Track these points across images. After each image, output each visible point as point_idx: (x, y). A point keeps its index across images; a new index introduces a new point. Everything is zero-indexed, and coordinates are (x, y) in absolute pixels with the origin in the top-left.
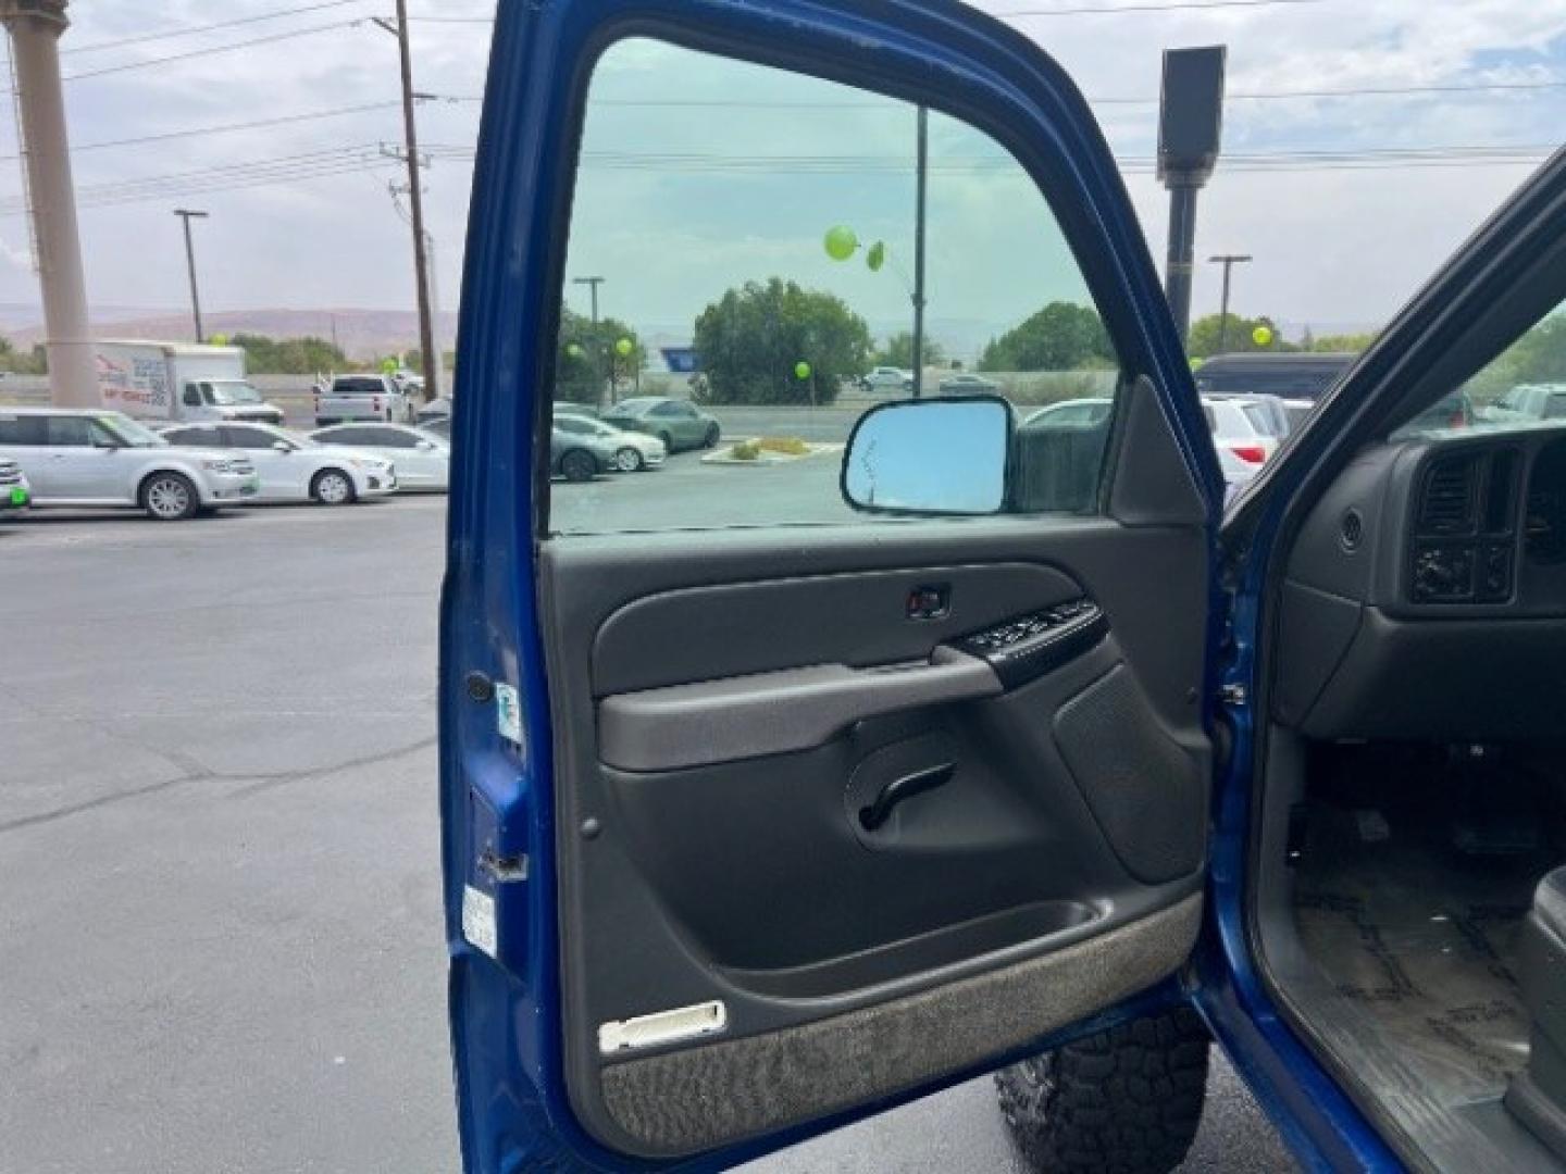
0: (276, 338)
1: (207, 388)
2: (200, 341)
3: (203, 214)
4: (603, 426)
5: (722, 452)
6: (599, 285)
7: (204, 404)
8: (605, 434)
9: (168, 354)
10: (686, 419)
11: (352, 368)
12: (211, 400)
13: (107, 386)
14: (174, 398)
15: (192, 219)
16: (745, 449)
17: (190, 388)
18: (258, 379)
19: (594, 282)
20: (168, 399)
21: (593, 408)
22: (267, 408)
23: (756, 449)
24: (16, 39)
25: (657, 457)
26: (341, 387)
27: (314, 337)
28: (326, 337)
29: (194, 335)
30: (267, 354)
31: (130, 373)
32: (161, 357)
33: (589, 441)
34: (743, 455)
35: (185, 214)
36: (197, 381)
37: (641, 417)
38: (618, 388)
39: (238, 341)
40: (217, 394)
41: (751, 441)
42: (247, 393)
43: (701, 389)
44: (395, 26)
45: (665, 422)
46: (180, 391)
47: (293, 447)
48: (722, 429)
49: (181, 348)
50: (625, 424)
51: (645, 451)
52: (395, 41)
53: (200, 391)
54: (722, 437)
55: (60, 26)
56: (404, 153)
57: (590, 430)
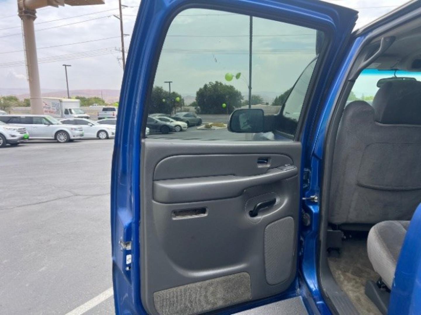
0: (87, 97)
1: (70, 110)
2: (69, 98)
3: (70, 66)
4: (171, 120)
5: (202, 126)
6: (171, 83)
7: (70, 114)
8: (172, 122)
9: (61, 101)
10: (193, 118)
11: (106, 105)
12: (71, 113)
13: (45, 109)
14: (62, 113)
15: (67, 67)
16: (208, 125)
17: (66, 110)
18: (82, 108)
19: (169, 82)
20: (61, 113)
21: (169, 115)
22: (86, 115)
23: (211, 126)
24: (23, 21)
25: (185, 128)
26: (105, 110)
27: (97, 97)
28: (100, 97)
29: (67, 97)
30: (84, 101)
31: (51, 106)
32: (59, 102)
33: (168, 123)
34: (208, 127)
35: (66, 66)
36: (68, 108)
37: (182, 117)
38: (176, 110)
39: (77, 98)
40: (73, 111)
41: (210, 124)
42: (81, 111)
43: (198, 110)
44: (119, 17)
45: (187, 119)
46: (64, 111)
47: (93, 125)
48: (203, 120)
49: (64, 100)
50: (177, 119)
51: (182, 126)
52: (119, 21)
53: (69, 111)
54: (203, 123)
55: (34, 18)
56: (121, 49)
57: (168, 121)
